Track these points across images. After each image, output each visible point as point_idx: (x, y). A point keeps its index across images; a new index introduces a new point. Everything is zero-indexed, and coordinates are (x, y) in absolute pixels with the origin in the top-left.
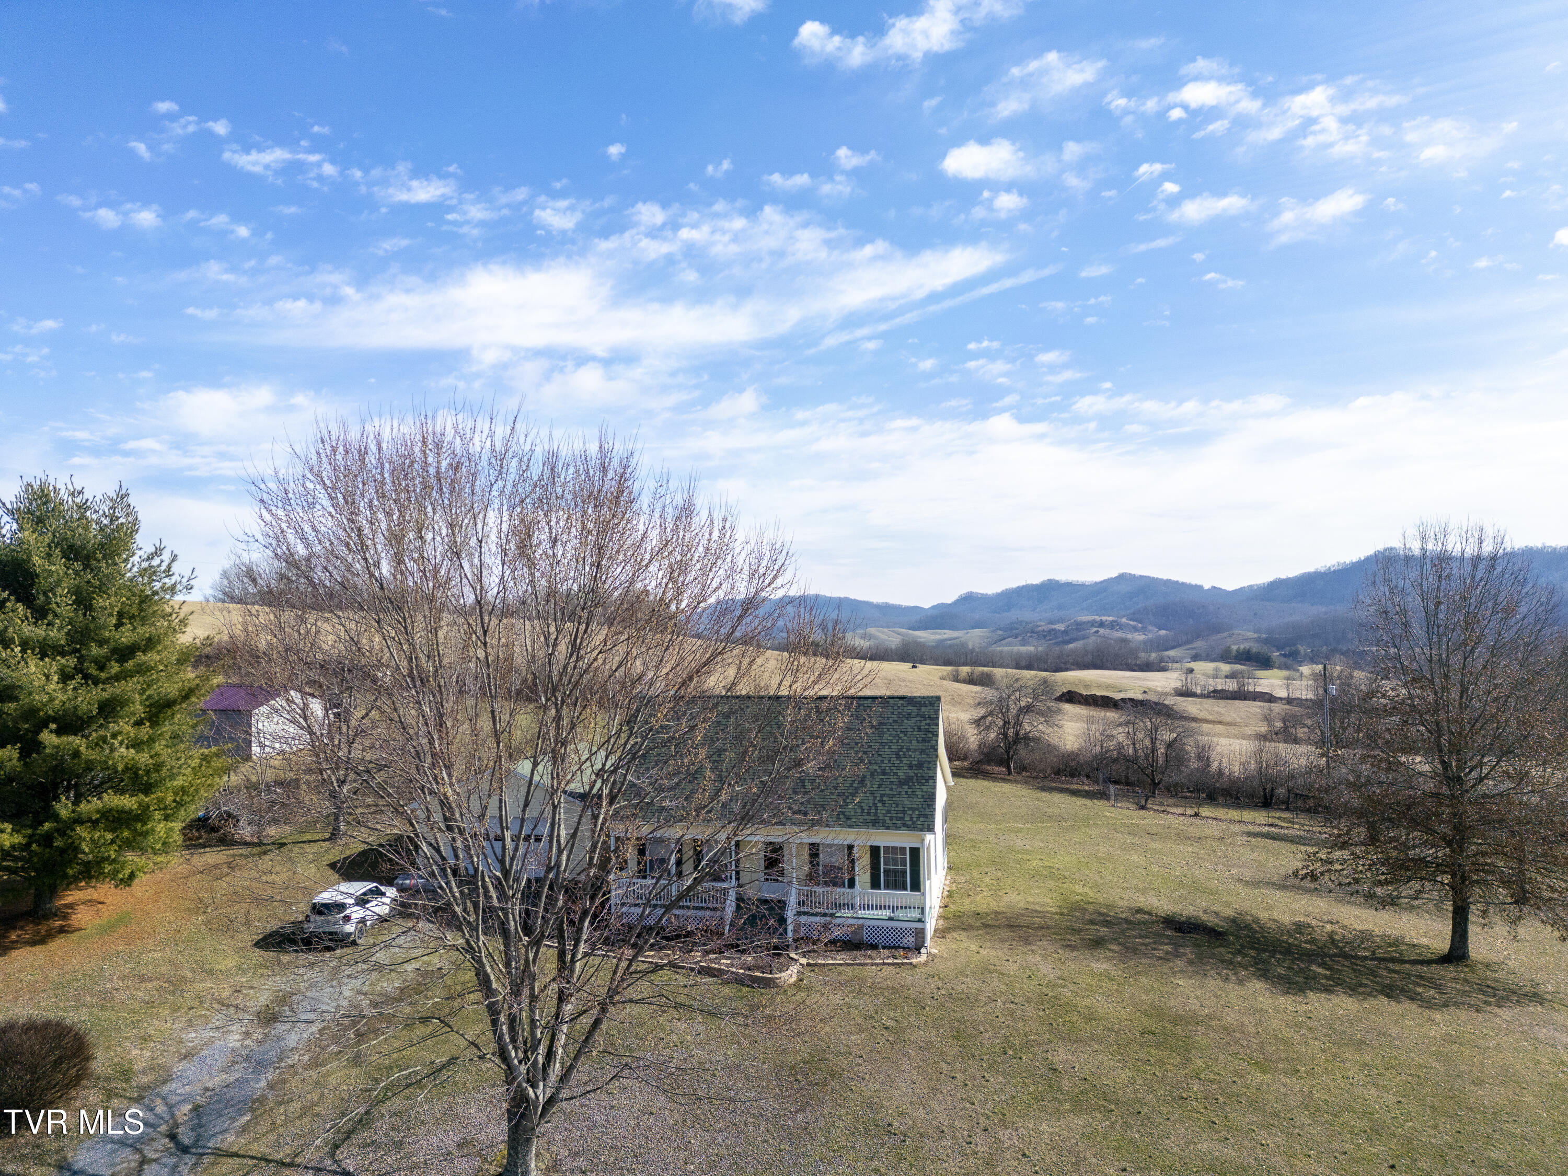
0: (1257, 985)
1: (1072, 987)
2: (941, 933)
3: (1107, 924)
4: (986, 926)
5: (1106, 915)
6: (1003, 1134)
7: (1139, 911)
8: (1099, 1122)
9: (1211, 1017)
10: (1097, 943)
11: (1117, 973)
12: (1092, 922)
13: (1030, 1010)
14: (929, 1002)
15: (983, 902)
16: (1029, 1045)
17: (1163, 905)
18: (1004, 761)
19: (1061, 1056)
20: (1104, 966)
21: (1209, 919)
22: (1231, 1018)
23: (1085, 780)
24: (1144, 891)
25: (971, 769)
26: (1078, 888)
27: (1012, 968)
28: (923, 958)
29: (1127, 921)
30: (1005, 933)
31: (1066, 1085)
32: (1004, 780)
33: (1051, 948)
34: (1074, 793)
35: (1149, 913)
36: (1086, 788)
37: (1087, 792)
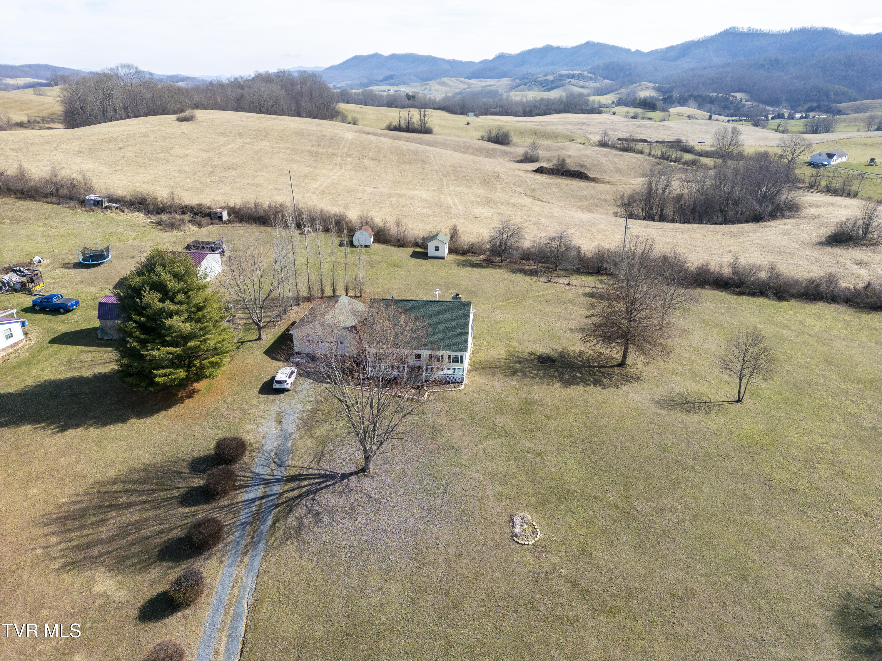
0: (558, 385)
1: (504, 394)
2: (469, 372)
3: (520, 362)
4: (483, 368)
5: (520, 357)
6: (480, 446)
7: (532, 354)
8: (503, 440)
9: (540, 401)
10: (515, 373)
11: (518, 386)
12: (515, 362)
13: (491, 405)
14: (464, 404)
15: (483, 356)
16: (490, 417)
17: (540, 349)
18: (500, 255)
19: (497, 420)
20: (515, 383)
21: (553, 354)
22: (546, 400)
23: (531, 261)
24: (535, 342)
25: (487, 260)
26: (515, 344)
27: (488, 388)
28: (462, 387)
29: (527, 360)
30: (488, 371)
31: (497, 429)
32: (500, 267)
33: (500, 377)
34: (526, 272)
35: (534, 354)
36: (531, 268)
37: (531, 271)
